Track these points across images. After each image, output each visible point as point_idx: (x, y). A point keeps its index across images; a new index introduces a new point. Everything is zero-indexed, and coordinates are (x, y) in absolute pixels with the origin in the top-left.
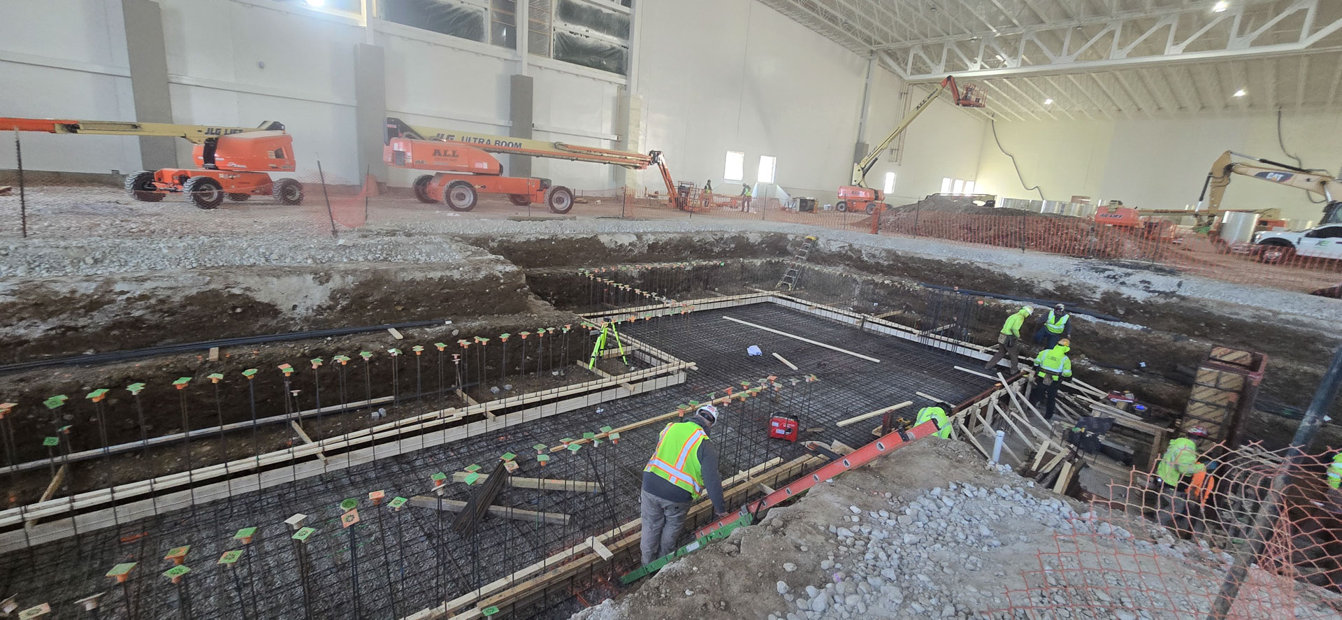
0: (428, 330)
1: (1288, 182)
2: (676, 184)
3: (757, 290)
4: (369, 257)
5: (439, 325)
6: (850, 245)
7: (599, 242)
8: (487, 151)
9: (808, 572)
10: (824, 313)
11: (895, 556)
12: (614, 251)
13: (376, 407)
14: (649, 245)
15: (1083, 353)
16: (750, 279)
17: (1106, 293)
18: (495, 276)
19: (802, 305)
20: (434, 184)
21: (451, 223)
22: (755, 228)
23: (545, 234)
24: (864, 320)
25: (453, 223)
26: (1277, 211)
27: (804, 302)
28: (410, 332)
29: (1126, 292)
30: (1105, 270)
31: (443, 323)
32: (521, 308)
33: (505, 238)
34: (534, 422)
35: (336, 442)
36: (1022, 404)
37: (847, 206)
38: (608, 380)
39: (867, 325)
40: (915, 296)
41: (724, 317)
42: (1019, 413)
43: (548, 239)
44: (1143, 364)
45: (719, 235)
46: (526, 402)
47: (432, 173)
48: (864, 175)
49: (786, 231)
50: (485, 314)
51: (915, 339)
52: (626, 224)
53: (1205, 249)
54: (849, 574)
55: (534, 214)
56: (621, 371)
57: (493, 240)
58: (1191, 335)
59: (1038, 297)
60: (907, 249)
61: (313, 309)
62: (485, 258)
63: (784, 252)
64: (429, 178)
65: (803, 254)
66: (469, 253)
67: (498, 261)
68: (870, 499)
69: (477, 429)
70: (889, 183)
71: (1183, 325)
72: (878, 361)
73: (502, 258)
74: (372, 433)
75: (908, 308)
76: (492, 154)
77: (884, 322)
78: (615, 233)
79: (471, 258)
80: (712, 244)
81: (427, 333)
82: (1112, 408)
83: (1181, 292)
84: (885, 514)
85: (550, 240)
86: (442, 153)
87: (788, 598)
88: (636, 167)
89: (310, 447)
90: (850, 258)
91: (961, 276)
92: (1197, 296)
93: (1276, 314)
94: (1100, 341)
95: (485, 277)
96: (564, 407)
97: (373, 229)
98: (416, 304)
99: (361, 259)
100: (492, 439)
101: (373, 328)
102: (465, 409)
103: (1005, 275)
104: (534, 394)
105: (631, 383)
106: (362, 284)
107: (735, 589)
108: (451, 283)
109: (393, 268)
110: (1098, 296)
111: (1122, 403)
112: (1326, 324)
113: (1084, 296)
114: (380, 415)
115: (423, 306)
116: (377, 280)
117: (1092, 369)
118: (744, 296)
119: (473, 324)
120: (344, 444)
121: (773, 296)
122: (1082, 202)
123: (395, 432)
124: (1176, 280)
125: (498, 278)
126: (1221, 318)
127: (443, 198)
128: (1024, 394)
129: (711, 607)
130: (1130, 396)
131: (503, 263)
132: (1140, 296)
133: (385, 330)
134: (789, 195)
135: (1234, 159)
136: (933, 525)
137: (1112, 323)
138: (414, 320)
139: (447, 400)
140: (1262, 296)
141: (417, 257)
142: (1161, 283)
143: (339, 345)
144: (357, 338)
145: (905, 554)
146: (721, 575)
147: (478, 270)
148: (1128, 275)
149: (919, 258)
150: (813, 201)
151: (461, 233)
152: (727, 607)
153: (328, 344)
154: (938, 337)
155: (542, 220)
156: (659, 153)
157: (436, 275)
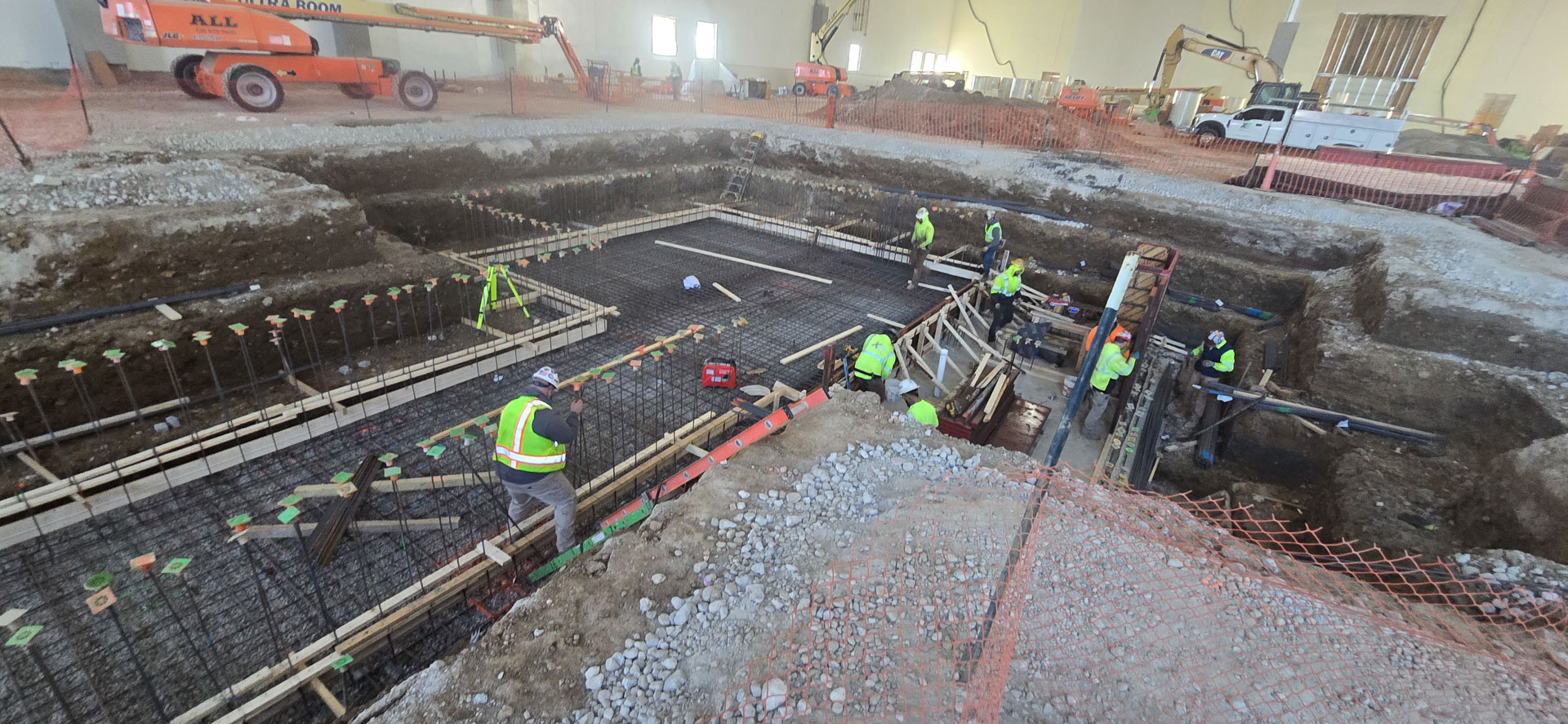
0: (223, 301)
1: (1227, 60)
2: (583, 63)
3: (696, 204)
4: (98, 201)
5: (240, 292)
6: (803, 144)
7: (479, 153)
8: (284, 17)
9: (678, 579)
10: (774, 228)
11: (771, 545)
12: (504, 163)
13: (161, 416)
14: (552, 155)
15: (1031, 254)
16: (689, 190)
17: (1055, 191)
18: (316, 217)
19: (749, 220)
20: (206, 69)
21: (241, 134)
22: (690, 125)
23: (398, 144)
24: (818, 234)
25: (245, 134)
26: (1219, 89)
27: (751, 215)
28: (194, 306)
29: (1073, 189)
30: (1056, 165)
31: (247, 289)
32: (367, 256)
33: (333, 154)
34: (408, 405)
35: (102, 474)
36: (971, 315)
37: (807, 89)
38: (503, 341)
39: (821, 240)
40: (873, 202)
41: (657, 242)
42: (967, 327)
43: (402, 153)
44: (1083, 263)
45: (644, 136)
46: (389, 383)
47: (201, 52)
48: (823, 49)
49: (729, 127)
50: (313, 269)
51: (871, 252)
52: (518, 126)
53: (1153, 134)
54: (720, 576)
55: (377, 114)
56: (522, 327)
57: (315, 158)
58: (1126, 230)
59: (994, 198)
60: (864, 147)
61: (10, 290)
62: (298, 189)
63: (727, 154)
64: (197, 59)
65: (749, 156)
66: (272, 183)
67: (319, 194)
68: (764, 478)
69: (322, 426)
70: (853, 58)
71: (1120, 221)
72: (830, 282)
73: (325, 188)
74: (157, 455)
75: (866, 217)
76: (292, 22)
77: (838, 234)
78: (502, 138)
79: (275, 192)
80: (635, 148)
81: (222, 307)
82: (1048, 312)
83: (1122, 187)
84: (774, 494)
85: (405, 154)
86: (208, 20)
87: (650, 615)
88: (524, 41)
89: (58, 488)
90: (803, 159)
91: (918, 177)
92: (1134, 190)
93: (1194, 205)
94: (1046, 242)
95: (302, 219)
96: (445, 382)
97: (102, 153)
98: (196, 266)
99: (83, 205)
100: (350, 435)
101: (125, 307)
102: (298, 403)
103: (962, 175)
104: (400, 371)
105: (534, 341)
106: (90, 246)
107: (592, 617)
108: (246, 231)
109: (141, 216)
110: (1047, 194)
111: (1058, 306)
112: (1229, 213)
113: (1035, 194)
114: (170, 427)
115: (208, 268)
116: (117, 238)
117: (1038, 271)
118: (680, 213)
119: (295, 287)
120: (114, 476)
121: (716, 210)
122: (1052, 79)
123: (195, 448)
124: (1118, 174)
125: (322, 219)
126: (1151, 212)
127: (224, 91)
128: (974, 306)
129: (561, 645)
130: (1067, 298)
131: (328, 196)
132: (1084, 192)
133: (151, 308)
134: (735, 76)
135: (1187, 34)
136: (819, 498)
137: (1058, 222)
138: (195, 289)
139: (274, 392)
140: (1186, 188)
141: (184, 195)
142: (1105, 177)
143: (73, 338)
144: (104, 324)
145: (782, 540)
146: (578, 603)
147: (287, 210)
148: (1076, 170)
149: (876, 158)
150: (765, 83)
151: (262, 148)
152: (581, 641)
153: (54, 338)
154: (893, 248)
155: (390, 123)
156: (555, 20)
157: (219, 222)
